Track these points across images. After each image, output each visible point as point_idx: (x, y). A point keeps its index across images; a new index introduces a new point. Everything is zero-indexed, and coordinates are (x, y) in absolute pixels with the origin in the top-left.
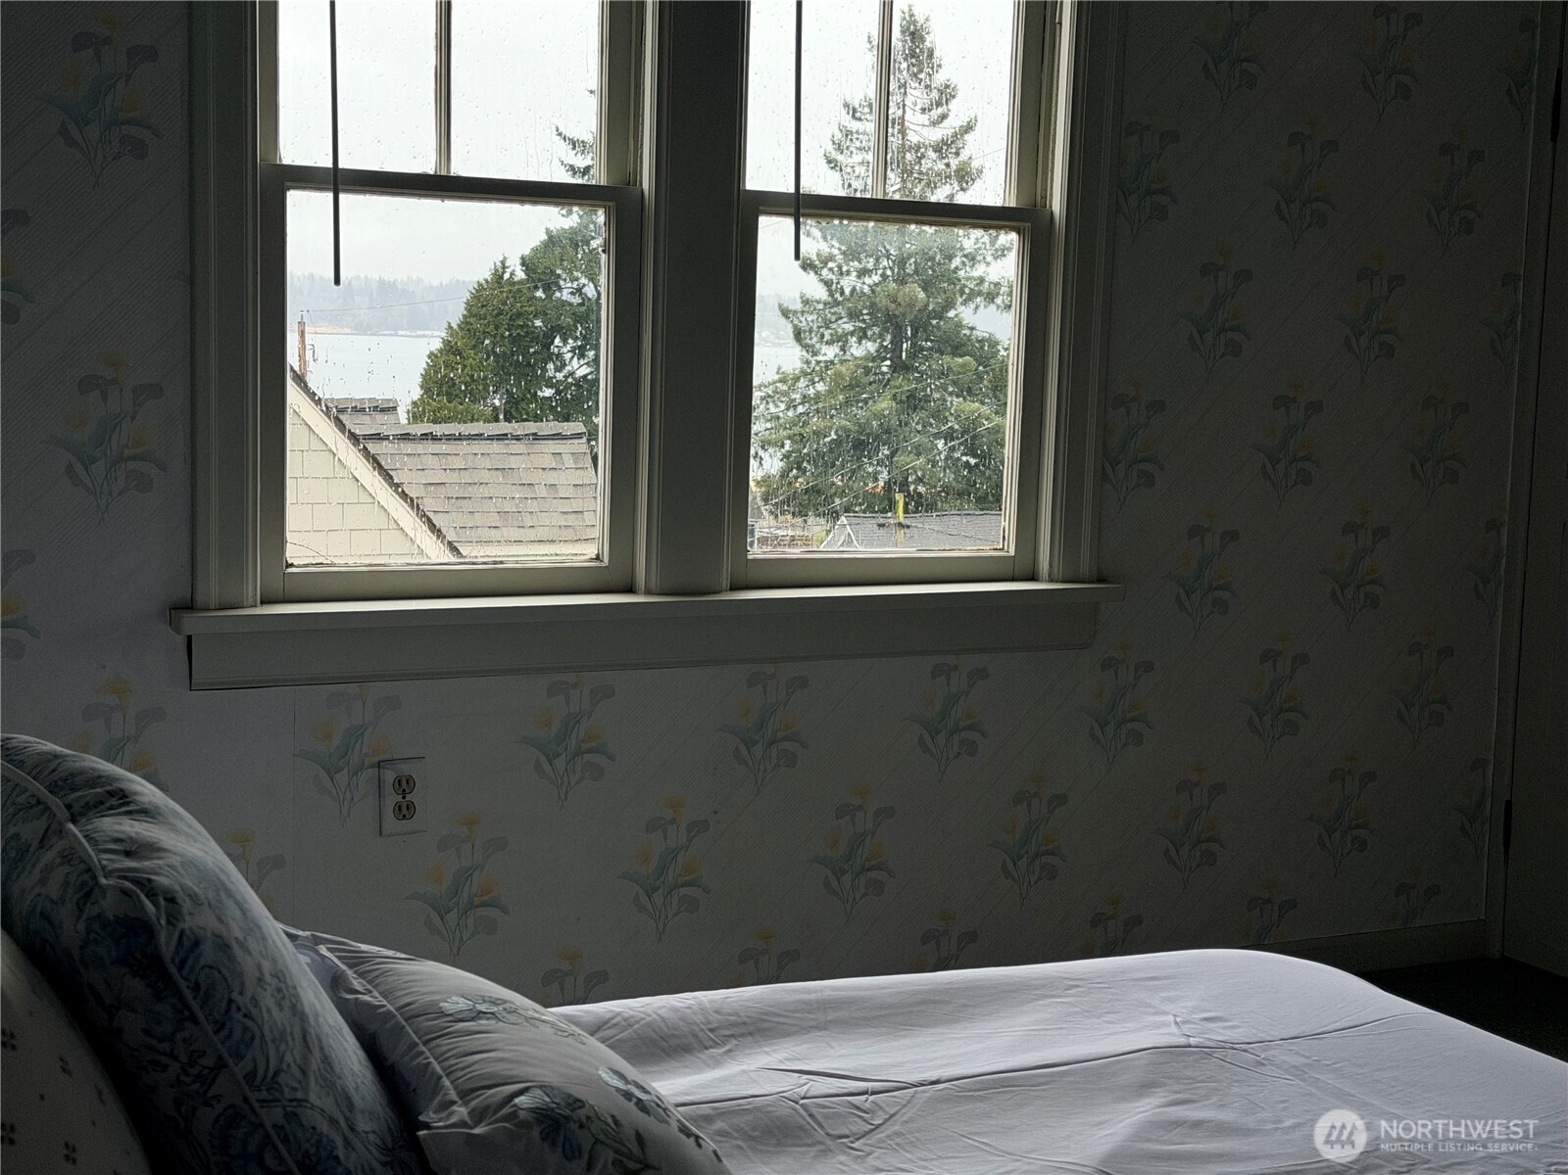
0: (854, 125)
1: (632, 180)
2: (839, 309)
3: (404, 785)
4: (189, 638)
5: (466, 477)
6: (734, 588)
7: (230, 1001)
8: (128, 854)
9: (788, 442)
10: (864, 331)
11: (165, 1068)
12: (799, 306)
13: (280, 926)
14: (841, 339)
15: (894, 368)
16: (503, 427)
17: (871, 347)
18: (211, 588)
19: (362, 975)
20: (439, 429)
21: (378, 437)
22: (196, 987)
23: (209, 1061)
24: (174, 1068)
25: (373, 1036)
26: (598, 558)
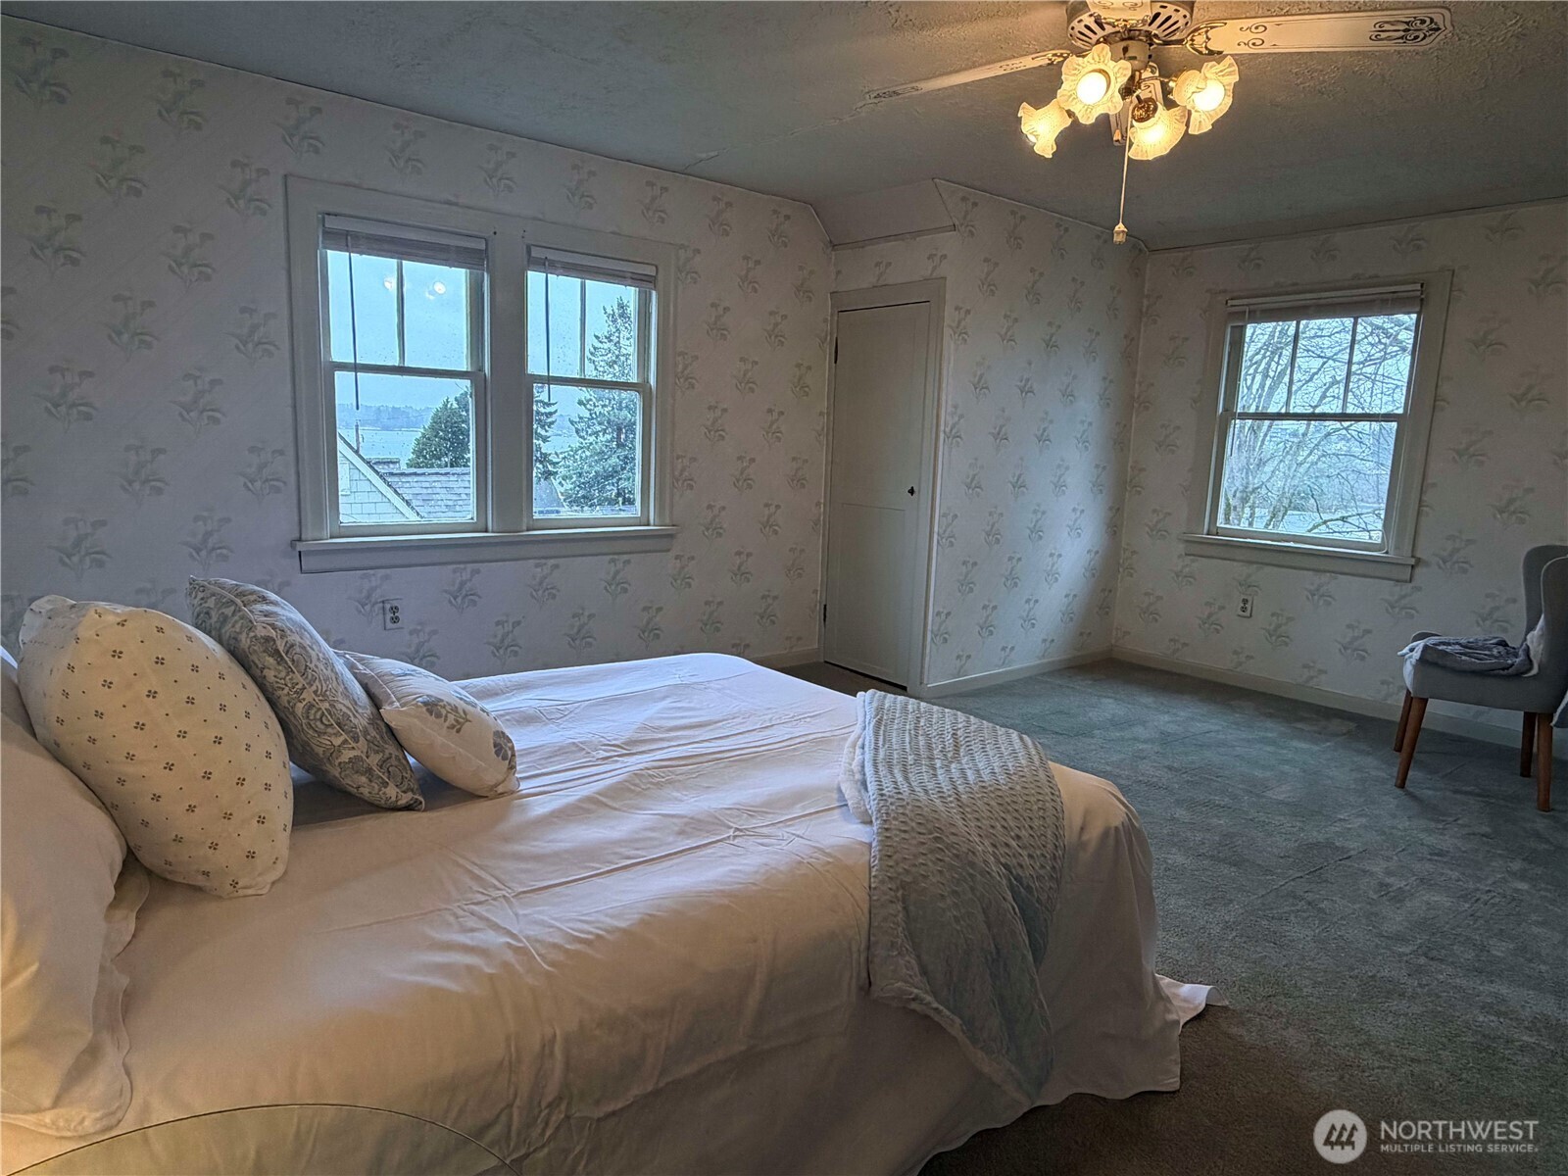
0: (599, 345)
1: (481, 369)
2: (594, 421)
3: (394, 610)
4: (300, 552)
5: (430, 491)
6: (528, 530)
7: (306, 666)
8: (265, 616)
9: (574, 476)
10: (605, 430)
11: (283, 689)
12: (578, 420)
13: (331, 649)
14: (596, 434)
15: (618, 446)
16: (448, 470)
17: (609, 437)
18: (308, 534)
19: (363, 664)
20: (419, 471)
21: (392, 474)
22: (293, 661)
23: (300, 686)
24: (287, 690)
25: (367, 684)
26: (472, 519)
